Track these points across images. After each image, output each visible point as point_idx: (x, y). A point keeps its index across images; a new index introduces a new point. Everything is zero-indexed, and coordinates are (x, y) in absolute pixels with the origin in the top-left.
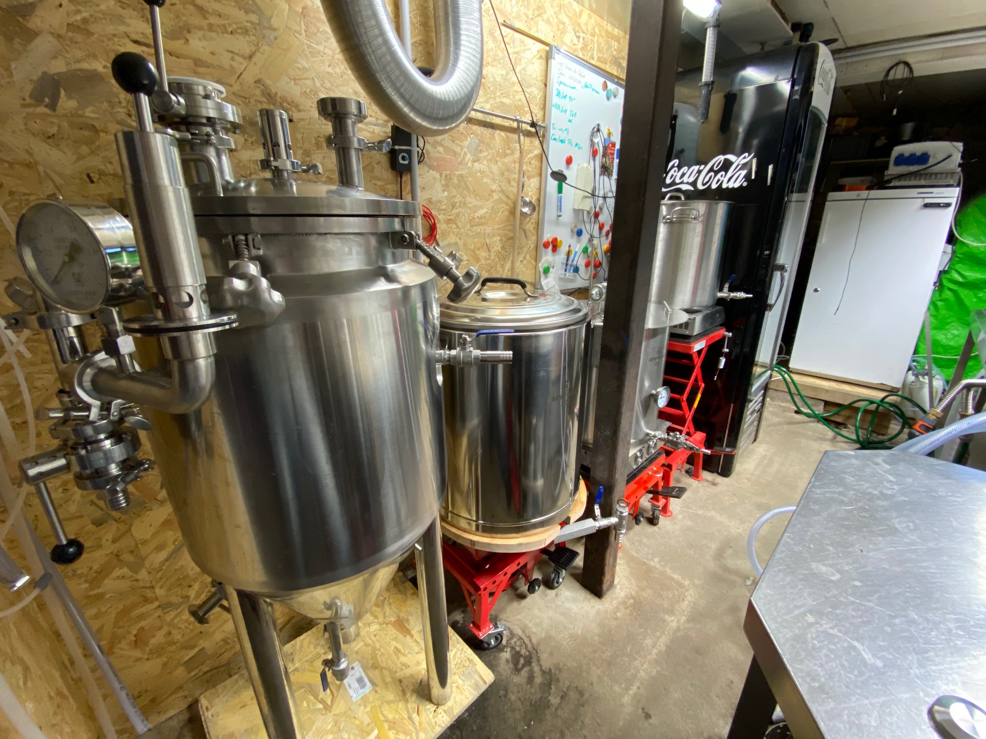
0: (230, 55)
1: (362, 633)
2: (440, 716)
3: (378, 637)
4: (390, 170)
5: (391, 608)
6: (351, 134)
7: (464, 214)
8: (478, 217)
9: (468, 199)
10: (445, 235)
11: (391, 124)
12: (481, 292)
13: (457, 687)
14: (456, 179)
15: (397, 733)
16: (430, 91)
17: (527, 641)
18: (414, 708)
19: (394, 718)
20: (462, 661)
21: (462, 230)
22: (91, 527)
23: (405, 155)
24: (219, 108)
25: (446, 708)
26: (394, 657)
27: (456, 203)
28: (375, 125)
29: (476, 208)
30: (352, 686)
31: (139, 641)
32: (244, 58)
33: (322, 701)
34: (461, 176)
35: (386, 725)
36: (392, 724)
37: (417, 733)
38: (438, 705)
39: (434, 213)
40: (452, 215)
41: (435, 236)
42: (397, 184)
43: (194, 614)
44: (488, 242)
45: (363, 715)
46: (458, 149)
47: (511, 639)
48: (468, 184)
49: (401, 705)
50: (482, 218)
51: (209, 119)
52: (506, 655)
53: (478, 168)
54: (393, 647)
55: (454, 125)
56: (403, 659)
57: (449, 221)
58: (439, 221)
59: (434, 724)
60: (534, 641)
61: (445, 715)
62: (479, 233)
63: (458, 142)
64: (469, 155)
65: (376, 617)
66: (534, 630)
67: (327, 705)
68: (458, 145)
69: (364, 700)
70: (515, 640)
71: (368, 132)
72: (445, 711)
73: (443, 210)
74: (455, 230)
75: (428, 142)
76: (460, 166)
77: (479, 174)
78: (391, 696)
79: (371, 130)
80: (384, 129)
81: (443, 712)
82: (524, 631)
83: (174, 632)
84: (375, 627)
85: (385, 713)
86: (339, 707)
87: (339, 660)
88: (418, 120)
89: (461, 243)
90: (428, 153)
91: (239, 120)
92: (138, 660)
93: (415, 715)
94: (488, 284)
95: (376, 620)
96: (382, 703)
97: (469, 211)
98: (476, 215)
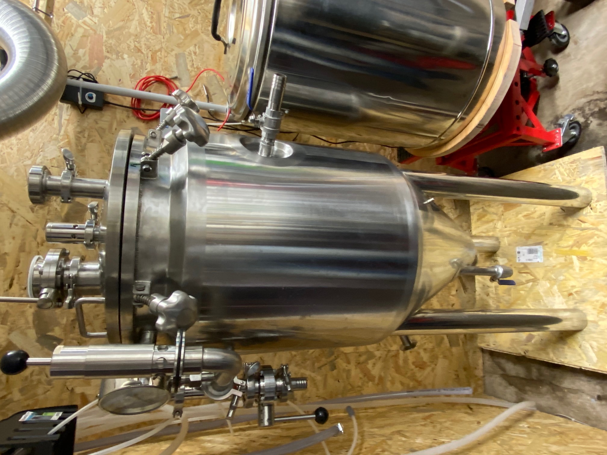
0: (13, 225)
1: (498, 234)
2: (598, 207)
3: (508, 226)
4: (103, 112)
5: (493, 207)
6: (59, 183)
7: (148, 40)
8: (151, 22)
9: (132, 30)
10: (167, 69)
11: (59, 103)
12: (226, 42)
13: (587, 182)
14: (110, 41)
15: (586, 243)
16: (21, 65)
17: (596, 97)
18: (578, 223)
19: (575, 240)
20: (569, 169)
21: (164, 45)
22: (335, 372)
23: (87, 95)
24: (49, 264)
25: (596, 199)
26: (531, 220)
27: (135, 46)
28: (61, 117)
29: (141, 22)
30: (531, 258)
31: (421, 366)
32: (14, 217)
33: (528, 281)
34: (108, 33)
35: (575, 248)
36: (578, 244)
37: (597, 229)
38: (588, 204)
39: (144, 76)
40: (147, 54)
41: (167, 79)
42: (116, 108)
43: (407, 349)
44: (177, 15)
45: (555, 261)
46: (81, 31)
47: (584, 112)
48: (116, 27)
49: (569, 232)
50: (152, 17)
51: (57, 273)
52: (594, 123)
53: (100, 10)
54: (523, 218)
55: (53, 41)
56: (536, 215)
57: (154, 60)
58: (152, 71)
59: (600, 214)
60: (600, 89)
61: (600, 203)
62: (168, 25)
63: (73, 29)
64: (86, 19)
65: (492, 221)
66: (591, 84)
67: (533, 279)
68: (76, 30)
69: (547, 255)
70: (587, 109)
71: (67, 125)
72: (597, 201)
73: (142, 63)
74: (163, 54)
75: (75, 65)
76: (98, 32)
77: (105, 10)
78: (557, 235)
79: (66, 122)
80: (65, 109)
81: (597, 203)
82: (586, 96)
83: (426, 346)
84: (499, 225)
85: (566, 245)
86: (540, 273)
87: (495, 272)
88: (49, 82)
89: (177, 51)
90: (84, 67)
91: (58, 252)
92: (433, 370)
93: (583, 225)
94: (218, 33)
95: (495, 222)
96: (558, 244)
97: (145, 33)
98: (148, 24)
